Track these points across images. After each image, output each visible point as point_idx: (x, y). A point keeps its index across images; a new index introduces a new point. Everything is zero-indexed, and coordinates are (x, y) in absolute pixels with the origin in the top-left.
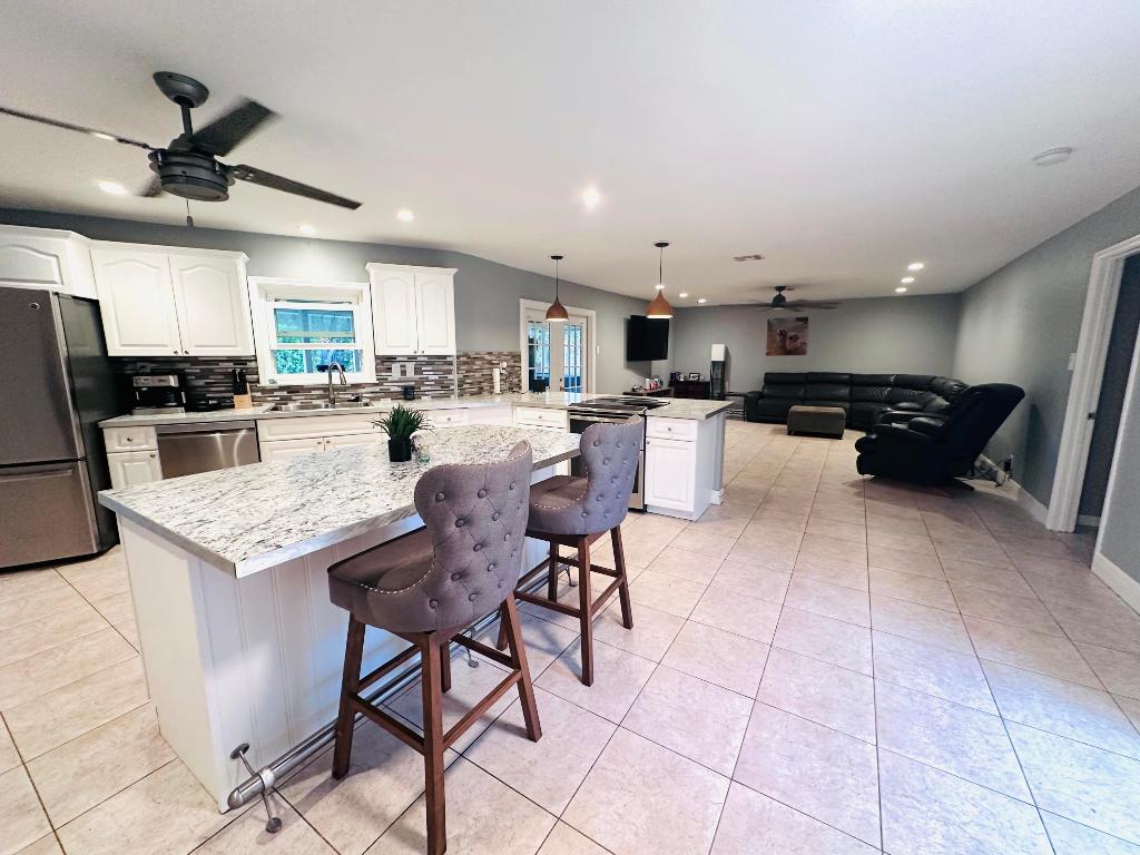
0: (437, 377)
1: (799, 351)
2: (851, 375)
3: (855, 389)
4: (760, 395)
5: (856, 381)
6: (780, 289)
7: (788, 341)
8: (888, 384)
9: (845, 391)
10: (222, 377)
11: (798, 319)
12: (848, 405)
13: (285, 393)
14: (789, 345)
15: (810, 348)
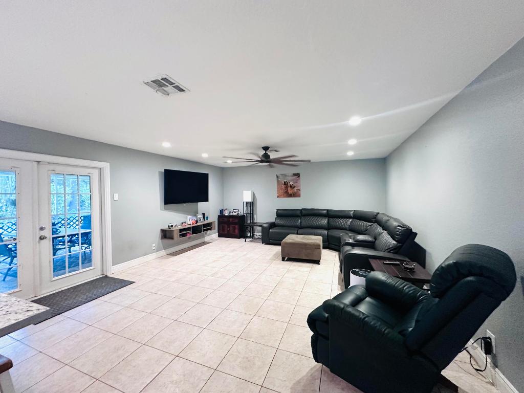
1: (296, 195)
2: (328, 211)
3: (331, 220)
4: (272, 225)
5: (331, 215)
6: (266, 148)
7: (289, 188)
8: (350, 217)
9: (324, 221)
12: (326, 232)
14: (290, 192)
15: (302, 193)
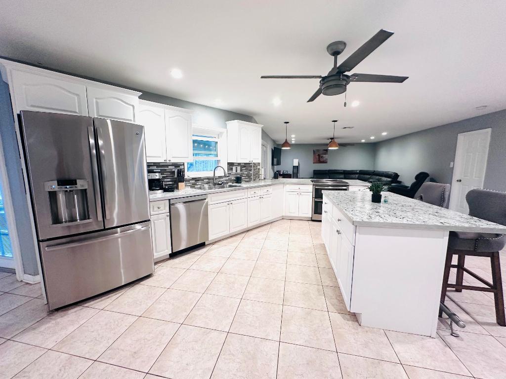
0: (246, 173)
1: (325, 162)
2: (344, 170)
7: (321, 158)
8: (357, 173)
10: (169, 173)
11: (325, 150)
13: (193, 181)
14: (321, 160)
15: (328, 161)
